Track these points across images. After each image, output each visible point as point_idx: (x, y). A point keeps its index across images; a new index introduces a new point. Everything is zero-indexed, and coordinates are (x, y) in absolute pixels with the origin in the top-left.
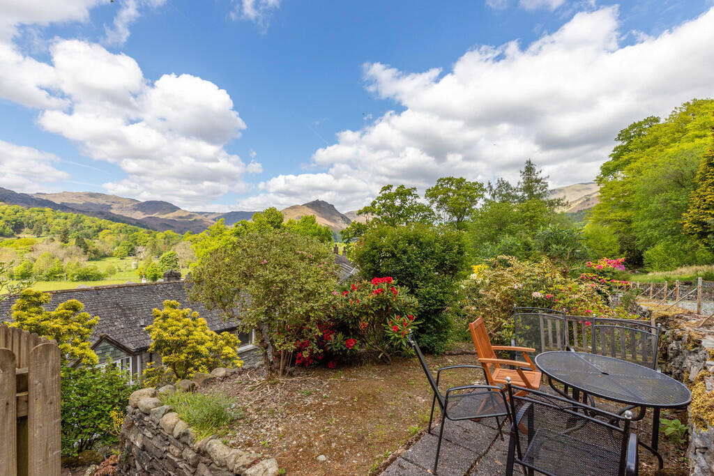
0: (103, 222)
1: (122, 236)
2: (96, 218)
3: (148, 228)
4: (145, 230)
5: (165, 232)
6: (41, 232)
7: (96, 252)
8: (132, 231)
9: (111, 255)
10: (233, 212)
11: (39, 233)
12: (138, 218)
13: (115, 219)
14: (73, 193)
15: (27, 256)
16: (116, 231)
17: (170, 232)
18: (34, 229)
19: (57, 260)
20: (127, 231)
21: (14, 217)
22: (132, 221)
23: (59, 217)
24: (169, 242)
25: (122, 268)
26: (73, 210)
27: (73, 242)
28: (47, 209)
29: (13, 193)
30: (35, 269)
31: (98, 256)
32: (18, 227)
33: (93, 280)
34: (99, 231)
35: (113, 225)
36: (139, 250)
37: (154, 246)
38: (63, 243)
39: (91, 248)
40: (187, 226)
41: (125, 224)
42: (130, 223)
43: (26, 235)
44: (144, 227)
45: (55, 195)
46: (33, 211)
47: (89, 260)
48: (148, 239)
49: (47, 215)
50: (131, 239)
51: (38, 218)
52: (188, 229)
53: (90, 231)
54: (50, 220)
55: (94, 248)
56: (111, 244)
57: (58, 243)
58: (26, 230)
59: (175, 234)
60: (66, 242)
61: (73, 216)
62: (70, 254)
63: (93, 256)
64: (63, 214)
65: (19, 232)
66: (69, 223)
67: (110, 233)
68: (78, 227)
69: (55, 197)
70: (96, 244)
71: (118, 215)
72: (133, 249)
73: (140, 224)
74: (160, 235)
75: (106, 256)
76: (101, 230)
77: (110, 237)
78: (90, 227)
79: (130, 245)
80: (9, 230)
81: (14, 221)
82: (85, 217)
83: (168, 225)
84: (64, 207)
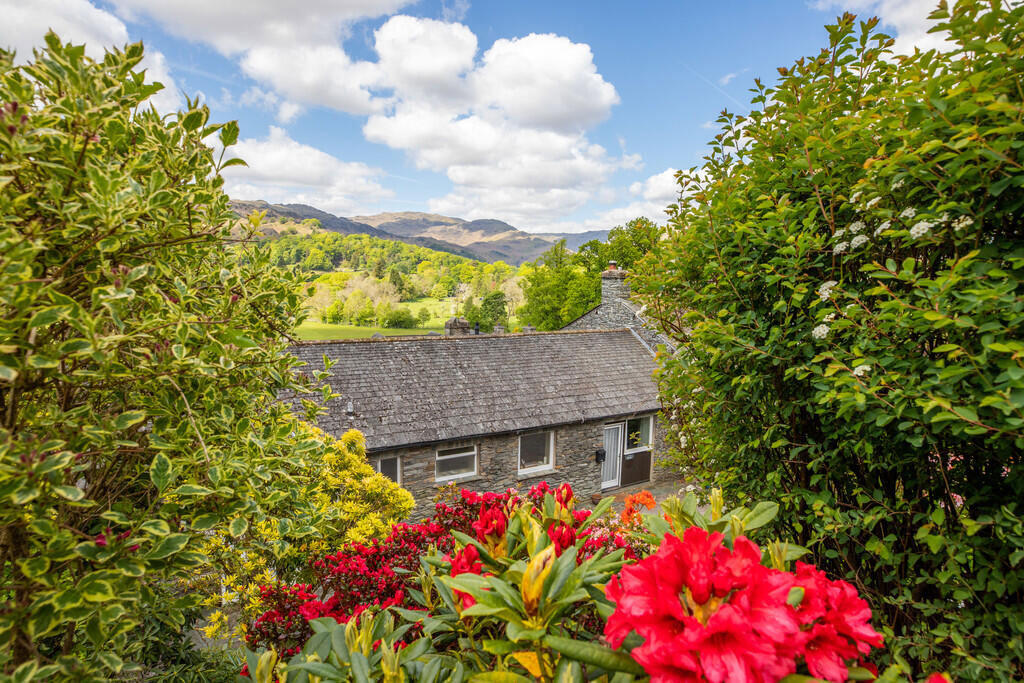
0: (422, 251)
1: (443, 268)
2: (415, 246)
3: (475, 258)
4: (471, 261)
5: (495, 264)
6: (358, 265)
7: (412, 291)
8: (455, 263)
9: (428, 296)
10: (590, 232)
11: (355, 267)
12: (463, 245)
13: (435, 246)
14: (391, 214)
15: (340, 293)
16: (436, 263)
17: (501, 264)
18: (352, 260)
19: (368, 299)
20: (449, 263)
21: (332, 246)
22: (456, 249)
23: (376, 245)
24: (498, 277)
25: (439, 312)
26: (392, 236)
27: (388, 277)
28: (365, 236)
29: (334, 218)
30: (346, 311)
31: (415, 296)
32: (337, 259)
33: (405, 328)
34: (417, 263)
35: (433, 255)
36: (461, 289)
37: (480, 284)
38: (377, 279)
39: (406, 285)
40: (525, 255)
41: (446, 253)
42: (453, 252)
43: (344, 269)
44: (469, 256)
45: (373, 219)
46: (350, 239)
47: (401, 301)
48: (474, 273)
49: (364, 243)
50: (453, 273)
51: (356, 247)
52: (526, 259)
53: (407, 263)
54: (367, 249)
55: (410, 286)
56: (430, 280)
57: (372, 278)
58: (344, 262)
59: (507, 266)
60: (381, 278)
61: (391, 243)
62: (381, 293)
63: (409, 296)
64: (380, 242)
65: (337, 266)
66: (386, 253)
67: (430, 266)
68: (396, 258)
69: (373, 220)
70: (413, 280)
71: (439, 241)
72: (454, 288)
73: (466, 252)
74: (488, 268)
75: (424, 296)
76: (420, 261)
77: (429, 270)
78: (408, 258)
79: (451, 282)
80: (328, 263)
81: (334, 251)
82: (403, 244)
83: (500, 254)
84: (380, 232)
